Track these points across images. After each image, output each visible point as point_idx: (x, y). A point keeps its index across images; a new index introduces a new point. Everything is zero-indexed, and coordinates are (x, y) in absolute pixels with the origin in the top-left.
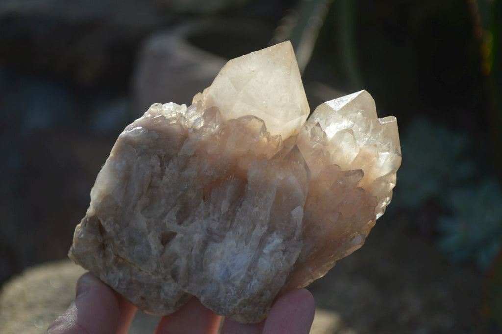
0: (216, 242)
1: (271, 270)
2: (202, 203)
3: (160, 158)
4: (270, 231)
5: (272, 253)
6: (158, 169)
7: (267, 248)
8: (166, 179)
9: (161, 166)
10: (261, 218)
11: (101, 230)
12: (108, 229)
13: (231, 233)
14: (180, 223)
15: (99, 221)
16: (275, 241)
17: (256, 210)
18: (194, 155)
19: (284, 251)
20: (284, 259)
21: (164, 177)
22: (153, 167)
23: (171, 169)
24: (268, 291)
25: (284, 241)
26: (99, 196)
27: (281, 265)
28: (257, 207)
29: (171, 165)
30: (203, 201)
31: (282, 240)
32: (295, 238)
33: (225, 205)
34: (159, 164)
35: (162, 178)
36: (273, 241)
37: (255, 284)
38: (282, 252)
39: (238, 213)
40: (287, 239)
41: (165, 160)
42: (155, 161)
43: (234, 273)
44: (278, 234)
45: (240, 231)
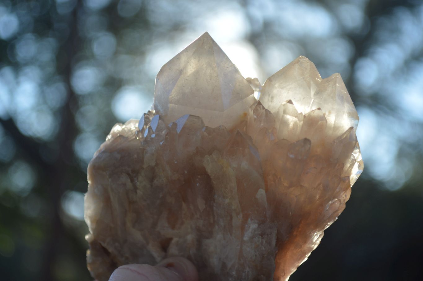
0: (208, 238)
1: (256, 256)
2: (184, 205)
3: (128, 174)
4: (246, 218)
5: (252, 238)
6: (129, 185)
7: (246, 235)
8: (140, 192)
9: (132, 181)
10: (233, 207)
11: (105, 251)
12: (110, 250)
13: (217, 227)
14: (173, 227)
15: (100, 244)
16: (251, 227)
17: (227, 201)
18: (157, 164)
19: (262, 235)
20: (264, 242)
21: (138, 191)
22: (124, 185)
23: (142, 182)
24: (262, 276)
25: (259, 225)
26: (92, 222)
27: (264, 249)
28: (227, 198)
29: (140, 178)
30: (183, 203)
31: (257, 225)
32: (268, 220)
33: (201, 204)
34: (129, 180)
35: (136, 192)
36: (249, 228)
37: (248, 271)
38: (260, 237)
39: (214, 207)
40: (262, 223)
41: (133, 175)
42: (124, 179)
43: (229, 264)
44: (252, 220)
45: (222, 224)
